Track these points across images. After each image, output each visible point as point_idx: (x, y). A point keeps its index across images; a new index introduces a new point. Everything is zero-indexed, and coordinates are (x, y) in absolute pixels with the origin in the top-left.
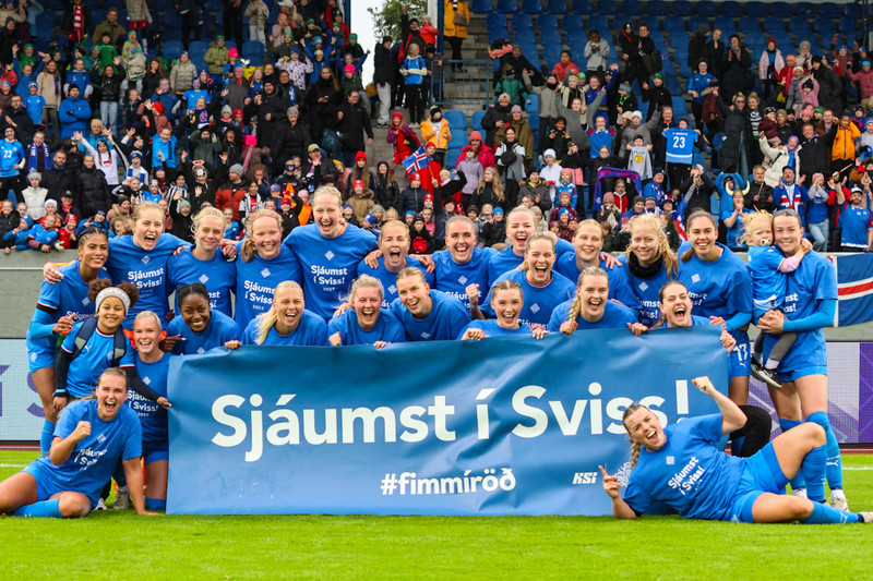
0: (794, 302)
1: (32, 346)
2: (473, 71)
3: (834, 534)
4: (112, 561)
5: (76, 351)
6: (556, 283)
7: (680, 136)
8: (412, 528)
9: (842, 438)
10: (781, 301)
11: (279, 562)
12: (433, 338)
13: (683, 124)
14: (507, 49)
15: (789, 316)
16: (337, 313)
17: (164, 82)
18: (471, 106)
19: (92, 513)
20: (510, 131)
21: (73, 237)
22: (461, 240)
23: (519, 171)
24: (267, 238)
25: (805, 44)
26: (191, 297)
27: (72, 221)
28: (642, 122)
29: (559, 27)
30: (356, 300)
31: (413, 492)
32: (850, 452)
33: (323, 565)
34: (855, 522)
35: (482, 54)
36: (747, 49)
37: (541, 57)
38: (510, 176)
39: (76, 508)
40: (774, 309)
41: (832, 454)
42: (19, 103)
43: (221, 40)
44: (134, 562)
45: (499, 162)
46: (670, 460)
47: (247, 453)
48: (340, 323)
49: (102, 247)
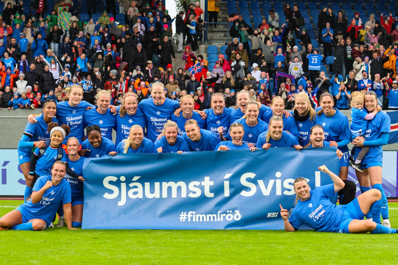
0: (369, 133)
1: (21, 152)
2: (221, 27)
3: (385, 238)
4: (56, 250)
5: (40, 155)
6: (260, 124)
7: (314, 58)
8: (193, 235)
9: (388, 195)
10: (364, 132)
11: (133, 251)
12: (202, 150)
13: (315, 52)
14: (237, 17)
15: (367, 139)
16: (158, 138)
17: (81, 32)
18: (220, 43)
19: (48, 228)
20: (238, 55)
21: (39, 103)
22: (218, 104)
23: (242, 73)
24: (132, 106)
25: (372, 16)
26: (93, 132)
27: (39, 95)
28: (298, 51)
29: (260, 7)
30: (166, 133)
31: (194, 220)
32: (392, 201)
33: (152, 252)
34: (395, 233)
35: (225, 20)
36: (345, 18)
37: (252, 21)
38: (238, 76)
39: (40, 226)
40: (360, 136)
41: (384, 202)
42: (15, 42)
43: (105, 13)
44: (66, 251)
45: (233, 69)
46: (310, 205)
47: (119, 202)
48: (160, 142)
49: (54, 108)
